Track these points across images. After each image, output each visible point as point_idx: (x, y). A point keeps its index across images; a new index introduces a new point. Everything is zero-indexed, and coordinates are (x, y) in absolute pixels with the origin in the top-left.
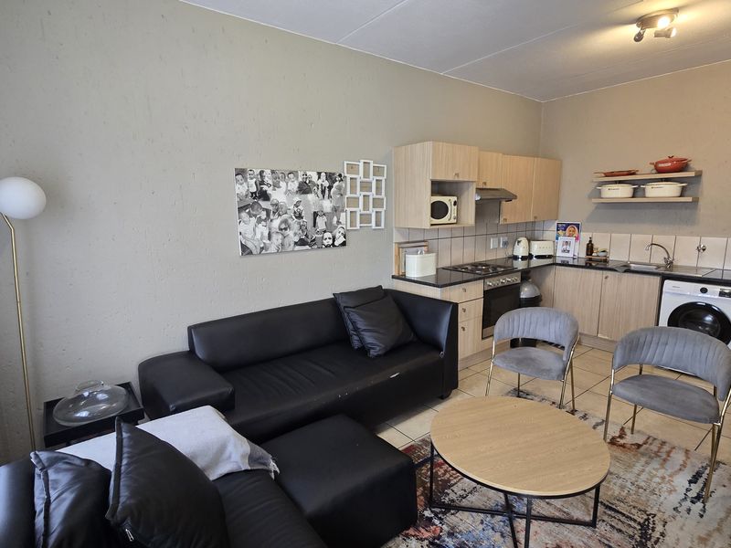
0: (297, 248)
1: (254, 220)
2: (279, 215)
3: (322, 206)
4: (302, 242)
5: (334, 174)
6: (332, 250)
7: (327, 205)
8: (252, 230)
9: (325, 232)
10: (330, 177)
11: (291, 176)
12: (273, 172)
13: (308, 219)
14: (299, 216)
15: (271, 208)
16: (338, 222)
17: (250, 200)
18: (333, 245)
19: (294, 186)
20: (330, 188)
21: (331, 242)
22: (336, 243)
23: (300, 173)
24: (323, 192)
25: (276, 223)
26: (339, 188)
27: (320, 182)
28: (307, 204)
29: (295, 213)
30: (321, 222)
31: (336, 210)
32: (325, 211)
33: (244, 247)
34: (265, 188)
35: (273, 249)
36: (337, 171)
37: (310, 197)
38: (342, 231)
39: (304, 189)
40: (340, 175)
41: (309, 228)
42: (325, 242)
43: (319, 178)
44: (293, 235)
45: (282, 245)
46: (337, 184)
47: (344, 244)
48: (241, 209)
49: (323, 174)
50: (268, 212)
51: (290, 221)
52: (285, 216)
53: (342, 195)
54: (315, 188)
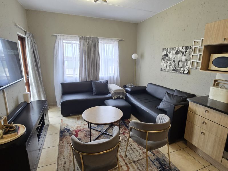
0: (172, 71)
1: (164, 62)
2: (170, 61)
3: (182, 59)
4: (174, 70)
5: (188, 46)
6: (183, 75)
7: (184, 58)
9: (181, 68)
10: (187, 48)
11: (174, 49)
12: (170, 48)
13: (177, 63)
14: (174, 62)
15: (168, 59)
16: (187, 65)
17: (164, 57)
18: (183, 73)
19: (174, 52)
20: (186, 52)
21: (183, 72)
22: (185, 73)
23: (177, 48)
24: (183, 54)
25: (169, 63)
26: (189, 52)
27: (182, 50)
28: (177, 58)
29: (173, 60)
30: (181, 64)
31: (186, 60)
32: (183, 60)
33: (161, 69)
34: (168, 53)
35: (167, 70)
37: (179, 55)
38: (188, 68)
39: (177, 53)
40: (190, 47)
41: (176, 66)
42: (181, 71)
43: (182, 49)
44: (172, 68)
45: (169, 70)
46: (189, 50)
48: (162, 59)
49: (184, 47)
50: (167, 59)
51: (172, 63)
52: (171, 61)
53: (190, 54)
54: (181, 52)
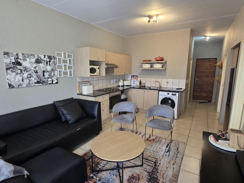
0: (36, 85)
1: (14, 74)
2: (27, 72)
3: (46, 68)
4: (38, 82)
5: (51, 56)
6: (52, 85)
7: (49, 68)
8: (13, 78)
9: (48, 78)
10: (50, 57)
11: (32, 56)
12: (23, 54)
13: (40, 73)
14: (37, 72)
15: (23, 69)
16: (54, 75)
17: (12, 65)
18: (52, 83)
19: (34, 60)
20: (50, 61)
21: (51, 82)
22: (54, 83)
23: (36, 55)
24: (47, 63)
25: (26, 75)
26: (54, 62)
27: (45, 59)
28: (40, 68)
29: (34, 71)
30: (47, 75)
31: (53, 70)
32: (48, 70)
33: (10, 85)
34: (19, 60)
35: (25, 85)
36: (52, 55)
37: (41, 65)
38: (56, 78)
39: (38, 61)
40: (54, 57)
41: (41, 77)
42: (49, 82)
43: (45, 57)
44: (34, 80)
45: (29, 83)
46: (53, 60)
47: (57, 83)
48: (7, 69)
49: (46, 56)
50: (21, 70)
51: (32, 74)
52: (29, 72)
53: (55, 64)
54: (43, 61)
